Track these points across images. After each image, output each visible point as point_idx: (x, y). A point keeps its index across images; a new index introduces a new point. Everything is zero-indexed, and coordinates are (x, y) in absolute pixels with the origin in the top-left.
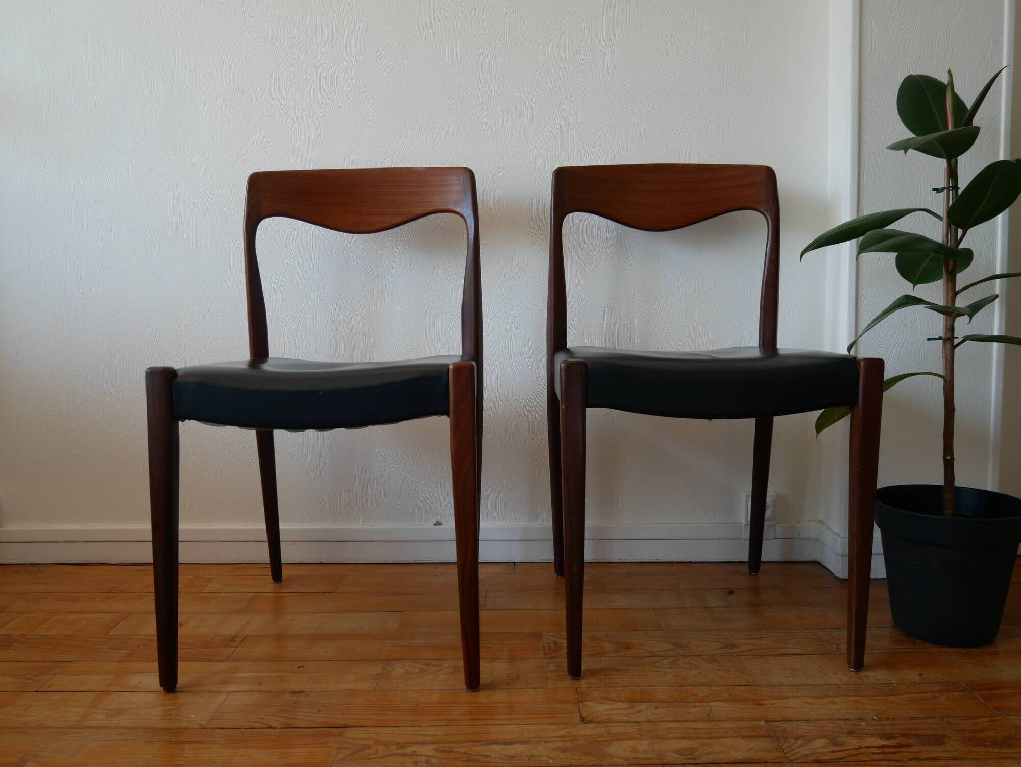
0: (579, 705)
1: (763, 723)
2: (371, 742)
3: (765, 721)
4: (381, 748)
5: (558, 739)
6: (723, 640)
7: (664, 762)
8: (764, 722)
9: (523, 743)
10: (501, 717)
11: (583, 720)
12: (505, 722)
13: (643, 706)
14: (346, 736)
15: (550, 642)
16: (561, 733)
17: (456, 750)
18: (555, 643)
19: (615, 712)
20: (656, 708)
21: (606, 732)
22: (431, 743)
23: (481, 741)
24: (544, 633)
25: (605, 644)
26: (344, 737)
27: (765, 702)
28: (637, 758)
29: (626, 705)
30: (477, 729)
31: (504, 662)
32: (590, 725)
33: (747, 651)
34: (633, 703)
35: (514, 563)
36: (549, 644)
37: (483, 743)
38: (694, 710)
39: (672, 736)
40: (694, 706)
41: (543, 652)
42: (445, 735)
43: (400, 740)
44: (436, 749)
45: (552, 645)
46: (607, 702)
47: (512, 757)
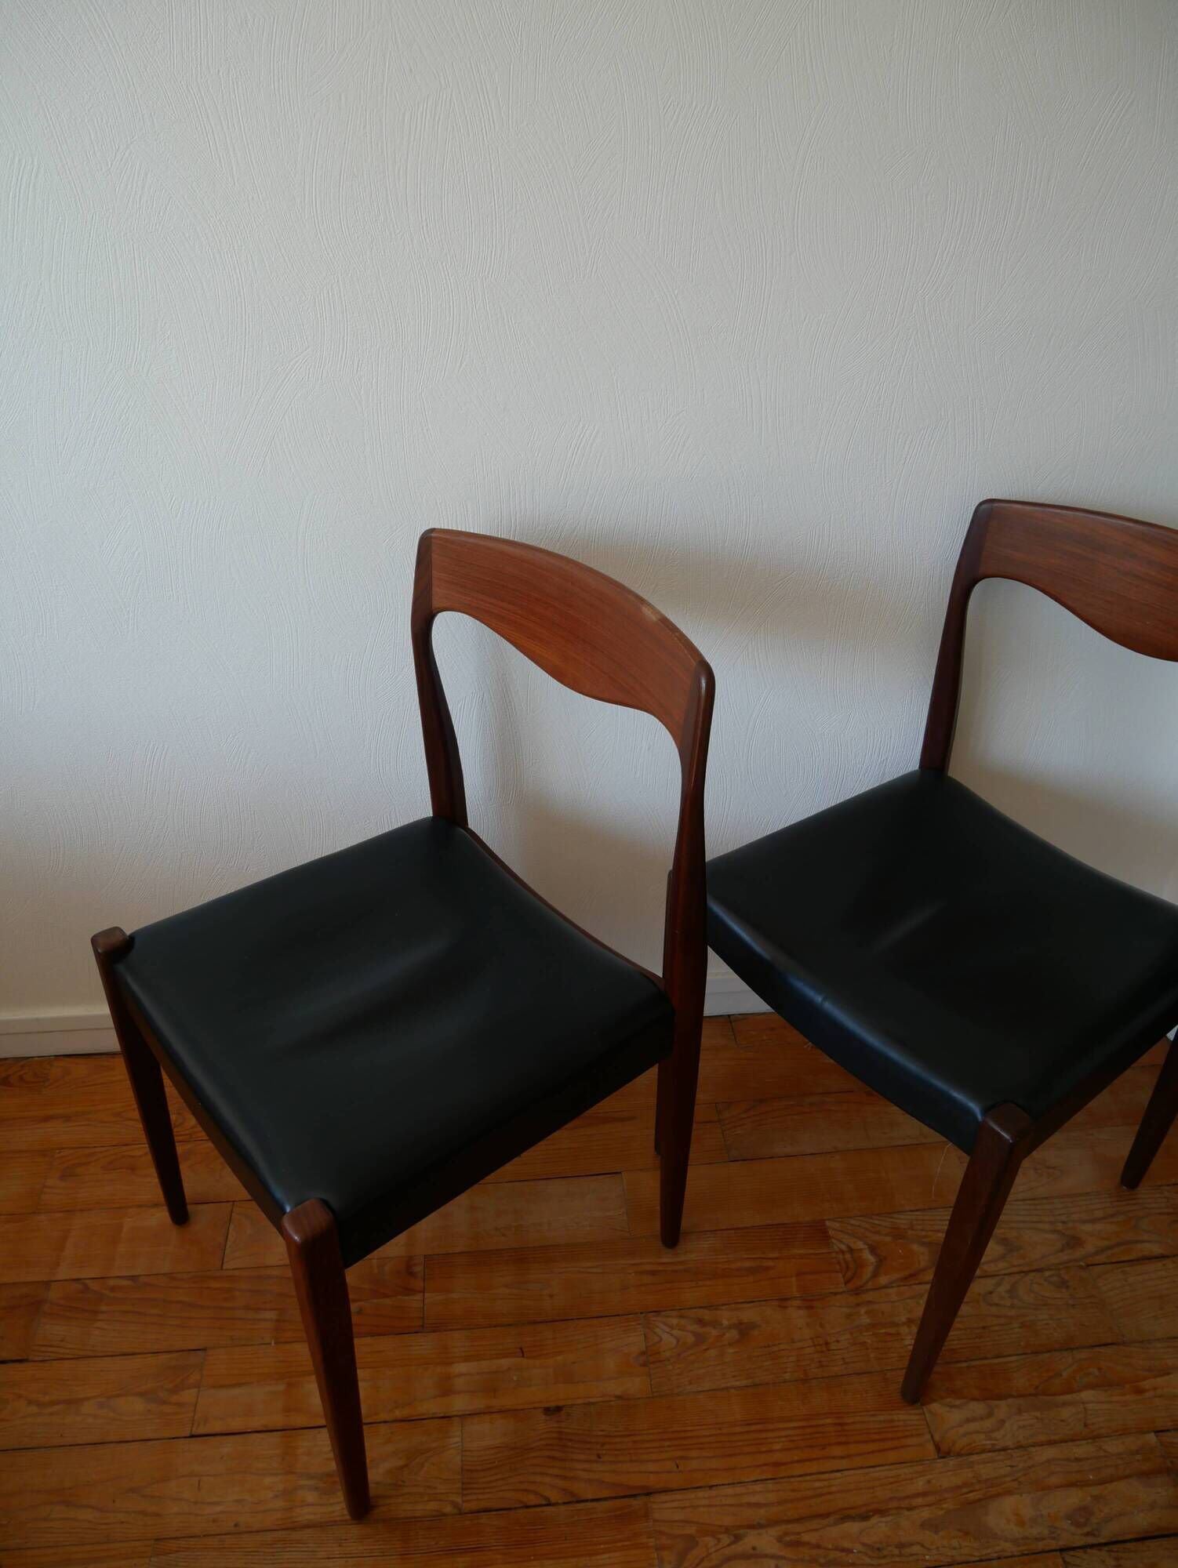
0: (924, 1413)
1: (1152, 1438)
2: (691, 1530)
3: (1157, 1432)
4: (710, 1541)
5: (920, 1501)
6: (1060, 1227)
7: (1061, 1543)
8: (1153, 1434)
9: (881, 1512)
10: (837, 1451)
11: (938, 1448)
12: (844, 1464)
13: (1003, 1408)
14: (657, 1516)
15: (843, 1247)
16: (920, 1485)
17: (806, 1538)
18: (851, 1250)
19: (972, 1426)
20: (1020, 1412)
21: (974, 1477)
22: (771, 1523)
23: (827, 1515)
24: (828, 1223)
25: (915, 1247)
26: (655, 1521)
27: (1146, 1384)
28: (1027, 1538)
29: (978, 1408)
30: (817, 1484)
31: (799, 1308)
32: (952, 1462)
33: (1097, 1253)
34: (988, 1401)
35: (729, 1016)
36: (843, 1252)
37: (832, 1519)
38: (1066, 1413)
39: (1054, 1480)
40: (1065, 1404)
41: (840, 1275)
42: (780, 1503)
43: (728, 1521)
44: (779, 1540)
45: (848, 1256)
46: (958, 1402)
47: (878, 1549)
